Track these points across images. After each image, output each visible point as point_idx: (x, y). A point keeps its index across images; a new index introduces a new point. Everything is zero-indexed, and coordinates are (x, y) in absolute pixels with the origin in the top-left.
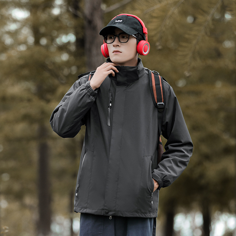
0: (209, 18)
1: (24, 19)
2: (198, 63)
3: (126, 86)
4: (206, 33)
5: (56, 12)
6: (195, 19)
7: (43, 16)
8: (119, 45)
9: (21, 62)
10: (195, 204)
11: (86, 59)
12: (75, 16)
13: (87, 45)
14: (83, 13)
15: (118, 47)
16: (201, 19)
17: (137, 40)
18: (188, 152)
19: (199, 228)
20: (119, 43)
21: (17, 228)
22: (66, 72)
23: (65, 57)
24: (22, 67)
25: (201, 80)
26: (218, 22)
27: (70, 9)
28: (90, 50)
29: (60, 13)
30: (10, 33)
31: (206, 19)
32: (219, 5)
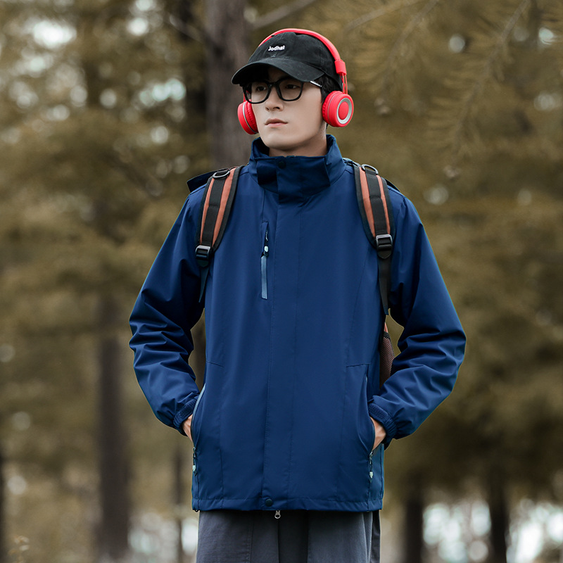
0: (501, 39)
1: (62, 46)
2: (477, 147)
3: (302, 204)
4: (495, 76)
5: (138, 27)
6: (468, 42)
7: (107, 39)
8: (280, 106)
9: (57, 148)
10: (471, 483)
11: (209, 138)
12: (184, 38)
13: (213, 107)
14: (201, 30)
15: (277, 111)
16: (481, 42)
17: (321, 91)
18: (453, 354)
19: (482, 538)
20: (280, 100)
21: (49, 541)
22: (162, 169)
23: (159, 135)
24: (59, 159)
25: (485, 187)
26: (524, 49)
27: (172, 21)
28: (219, 118)
29: (148, 31)
30: (28, 79)
31: (494, 43)
32: (524, 9)
